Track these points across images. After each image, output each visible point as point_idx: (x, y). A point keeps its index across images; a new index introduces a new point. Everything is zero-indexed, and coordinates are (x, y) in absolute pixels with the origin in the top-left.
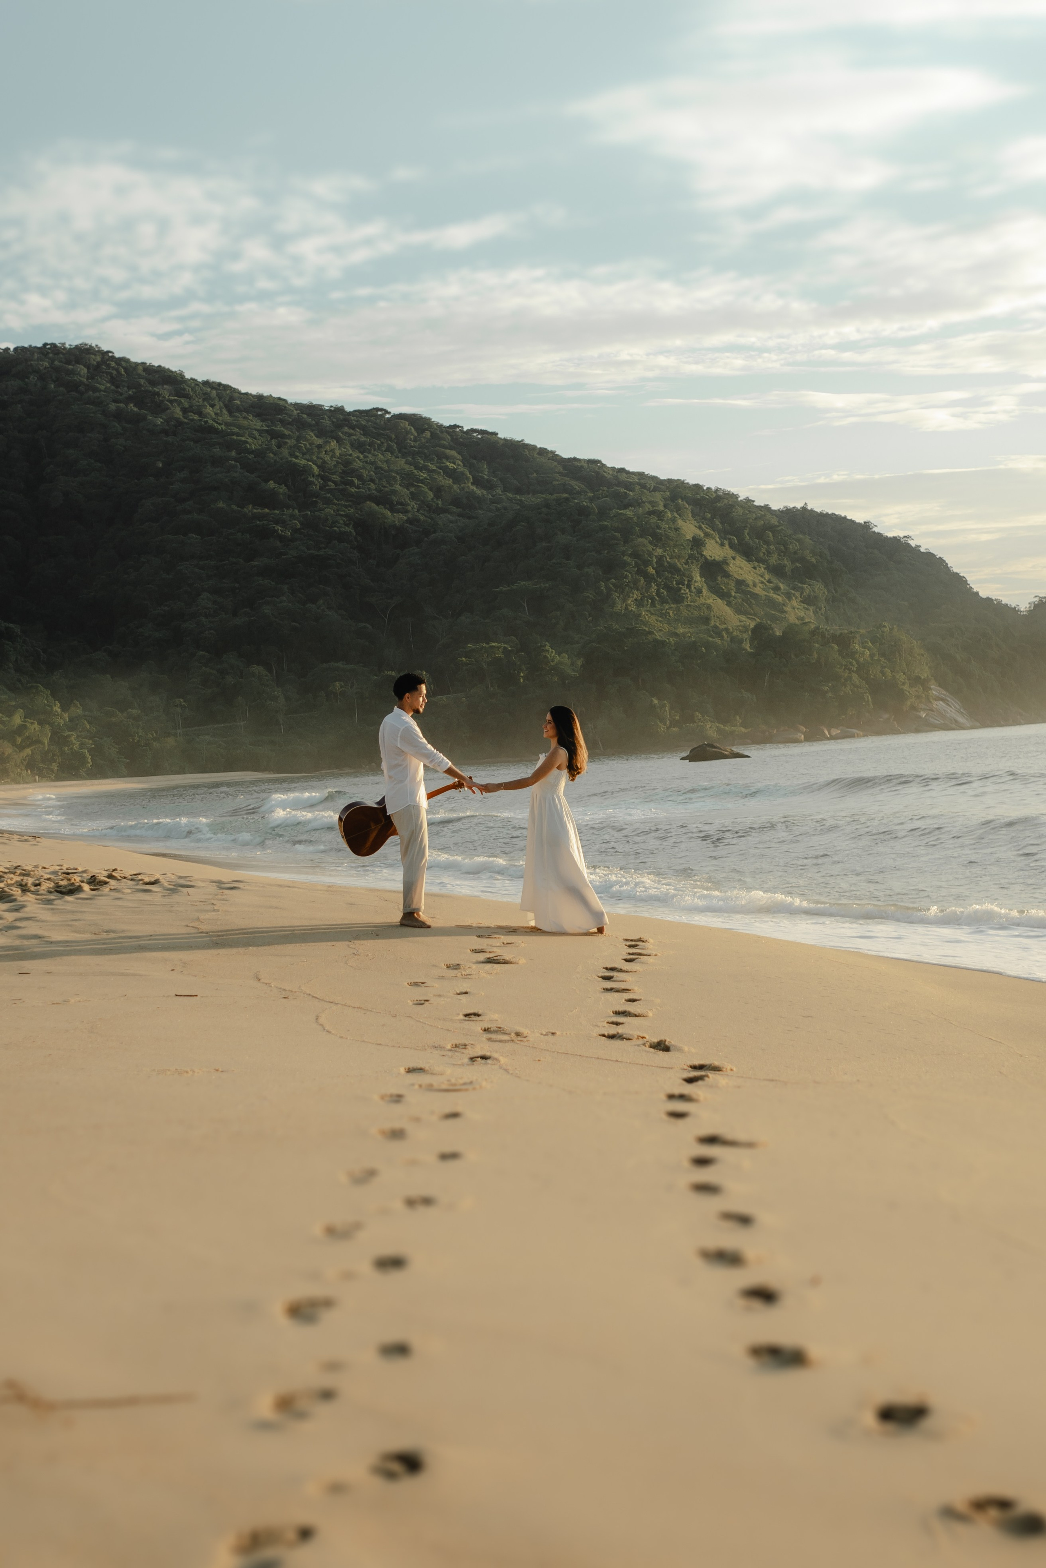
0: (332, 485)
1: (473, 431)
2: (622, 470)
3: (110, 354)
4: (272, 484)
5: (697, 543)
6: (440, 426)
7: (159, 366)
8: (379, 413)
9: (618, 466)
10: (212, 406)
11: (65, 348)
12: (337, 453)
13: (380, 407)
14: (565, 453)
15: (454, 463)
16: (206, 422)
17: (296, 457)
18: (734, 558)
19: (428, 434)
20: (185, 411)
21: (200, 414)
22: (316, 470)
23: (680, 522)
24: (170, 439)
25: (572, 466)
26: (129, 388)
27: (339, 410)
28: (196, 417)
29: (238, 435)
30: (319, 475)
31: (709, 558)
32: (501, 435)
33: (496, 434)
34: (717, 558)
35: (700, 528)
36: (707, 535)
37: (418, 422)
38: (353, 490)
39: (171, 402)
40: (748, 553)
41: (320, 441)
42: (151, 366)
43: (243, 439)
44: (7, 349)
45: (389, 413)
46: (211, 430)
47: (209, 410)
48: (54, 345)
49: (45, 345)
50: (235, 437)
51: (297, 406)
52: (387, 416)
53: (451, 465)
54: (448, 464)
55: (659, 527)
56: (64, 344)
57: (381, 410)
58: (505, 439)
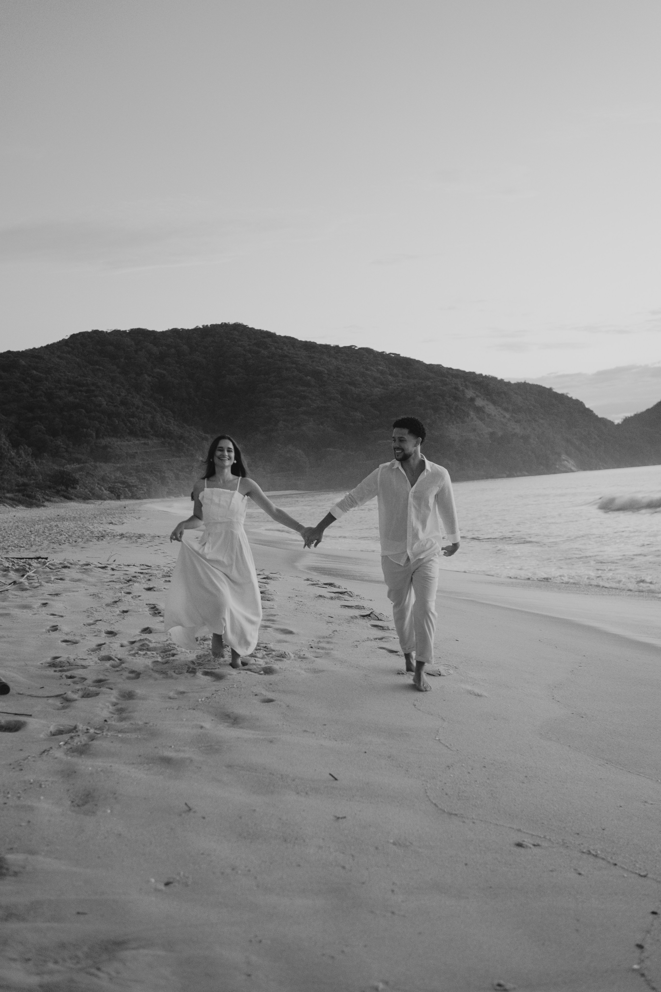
0: (332, 377)
1: (391, 353)
2: (451, 369)
3: (247, 326)
4: (309, 378)
5: (472, 400)
6: (378, 352)
7: (266, 331)
8: (353, 347)
9: (449, 367)
10: (287, 346)
11: (230, 324)
12: (335, 364)
13: (354, 345)
14: (427, 362)
15: (382, 367)
16: (284, 353)
17: (319, 367)
18: (487, 405)
19: (372, 356)
20: (276, 348)
21: (282, 349)
22: (326, 372)
23: (466, 391)
24: (270, 360)
25: (431, 368)
26: (254, 339)
27: (337, 347)
28: (280, 351)
29: (295, 358)
30: (327, 374)
31: (477, 405)
32: (402, 355)
33: (399, 355)
34: (480, 405)
35: (475, 393)
36: (477, 396)
37: (368, 351)
38: (341, 379)
39: (271, 345)
40: (494, 403)
41: (328, 360)
42: (263, 331)
43: (298, 359)
44: (207, 325)
45: (356, 347)
46: (286, 356)
47: (285, 348)
48: (225, 324)
49: (222, 323)
50: (295, 359)
51: (321, 345)
52: (356, 348)
53: (381, 368)
54: (380, 367)
55: (456, 394)
56: (229, 323)
57: (354, 346)
58: (403, 357)
